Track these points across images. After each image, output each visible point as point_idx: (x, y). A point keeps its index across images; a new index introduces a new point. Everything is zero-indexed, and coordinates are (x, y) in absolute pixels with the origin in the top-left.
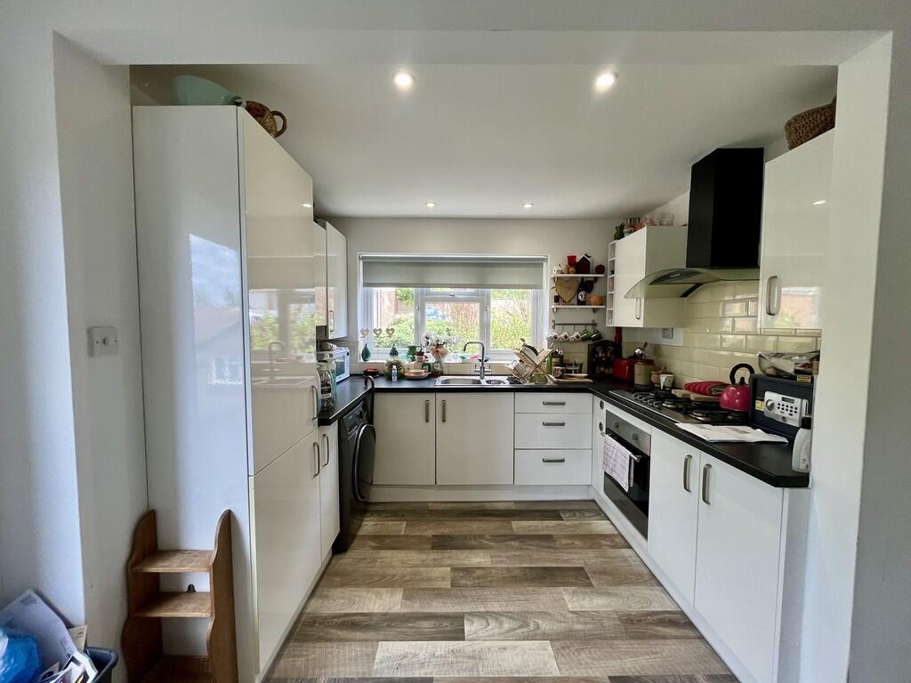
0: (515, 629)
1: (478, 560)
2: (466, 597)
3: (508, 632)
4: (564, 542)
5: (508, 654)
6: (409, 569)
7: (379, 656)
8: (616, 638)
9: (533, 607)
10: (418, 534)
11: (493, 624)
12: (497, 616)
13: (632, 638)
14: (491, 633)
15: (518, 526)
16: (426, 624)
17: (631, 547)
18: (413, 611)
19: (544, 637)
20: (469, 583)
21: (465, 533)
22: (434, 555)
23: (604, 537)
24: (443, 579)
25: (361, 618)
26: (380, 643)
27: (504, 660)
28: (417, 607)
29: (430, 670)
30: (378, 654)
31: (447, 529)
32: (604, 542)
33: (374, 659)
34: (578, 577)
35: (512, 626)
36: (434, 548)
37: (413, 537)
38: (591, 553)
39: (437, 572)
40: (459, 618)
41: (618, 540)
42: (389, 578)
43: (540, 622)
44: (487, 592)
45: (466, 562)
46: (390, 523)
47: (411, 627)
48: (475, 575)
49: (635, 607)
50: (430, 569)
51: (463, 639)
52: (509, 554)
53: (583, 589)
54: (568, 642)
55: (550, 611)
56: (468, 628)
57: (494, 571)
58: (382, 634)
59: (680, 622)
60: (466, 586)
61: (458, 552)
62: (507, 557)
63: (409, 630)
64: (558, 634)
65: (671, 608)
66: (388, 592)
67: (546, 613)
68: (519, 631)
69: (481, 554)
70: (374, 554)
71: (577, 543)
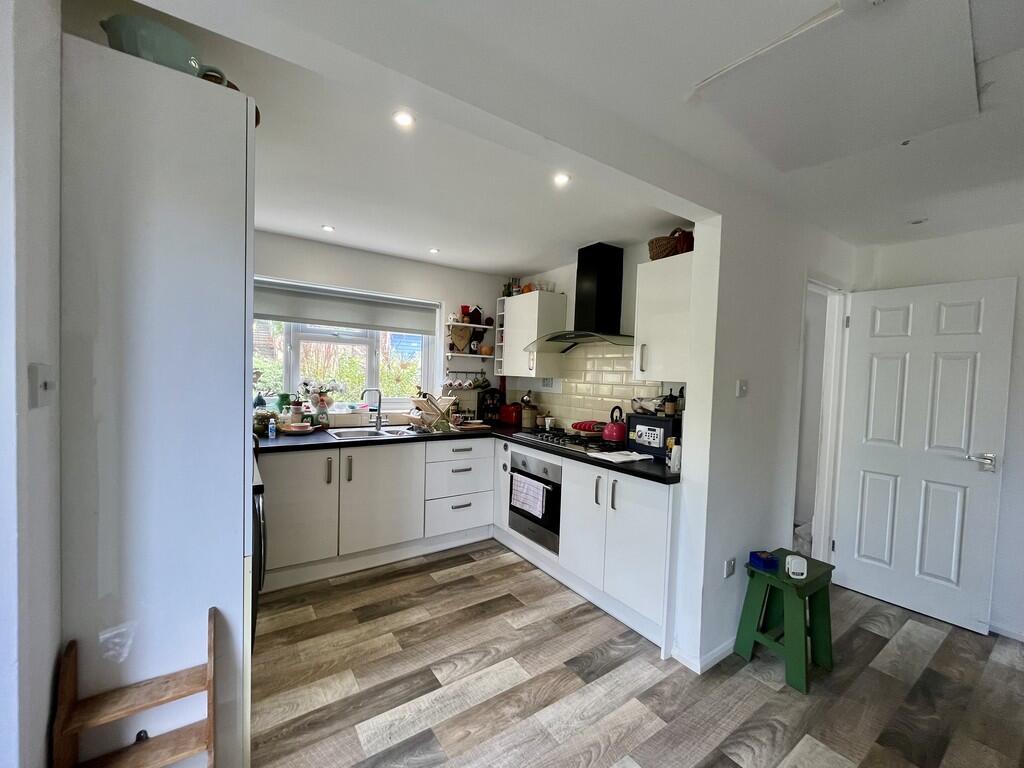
0: (480, 661)
1: (416, 617)
2: (422, 652)
3: (476, 664)
4: (485, 578)
5: (485, 680)
6: (345, 650)
7: (362, 738)
8: (557, 635)
9: (487, 638)
10: (335, 613)
11: (460, 664)
12: (460, 656)
13: (567, 631)
14: (462, 671)
15: (438, 576)
16: (396, 690)
17: (537, 568)
18: (375, 684)
19: (507, 656)
20: (419, 639)
21: (389, 597)
22: (364, 628)
23: (515, 565)
24: (391, 645)
25: (317, 715)
26: (356, 726)
27: (484, 686)
28: (376, 680)
29: (423, 724)
30: (360, 736)
31: (367, 598)
32: (516, 570)
33: (359, 742)
34: (509, 602)
35: (477, 658)
36: (362, 621)
37: (331, 617)
38: (511, 581)
39: (378, 642)
40: (426, 672)
41: (526, 565)
42: (325, 666)
43: (498, 646)
44: (440, 641)
45: (406, 622)
46: (291, 612)
47: (383, 699)
48: (421, 630)
49: (559, 610)
50: (370, 641)
51: (440, 686)
52: (443, 602)
53: (518, 610)
54: (526, 652)
55: (502, 635)
56: (439, 676)
57: (437, 622)
58: (353, 718)
59: (590, 609)
60: (417, 643)
61: (392, 616)
62: (442, 606)
63: (382, 702)
64: (516, 649)
65: (582, 602)
66: (334, 679)
67: (500, 638)
68: (485, 659)
69: (417, 611)
70: (291, 649)
71: (497, 576)
